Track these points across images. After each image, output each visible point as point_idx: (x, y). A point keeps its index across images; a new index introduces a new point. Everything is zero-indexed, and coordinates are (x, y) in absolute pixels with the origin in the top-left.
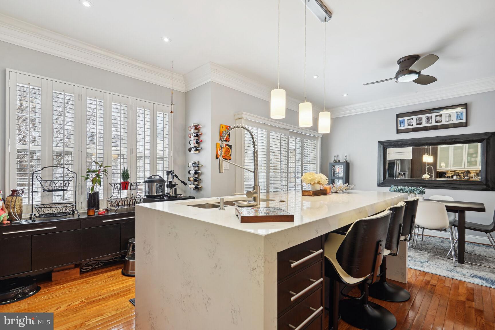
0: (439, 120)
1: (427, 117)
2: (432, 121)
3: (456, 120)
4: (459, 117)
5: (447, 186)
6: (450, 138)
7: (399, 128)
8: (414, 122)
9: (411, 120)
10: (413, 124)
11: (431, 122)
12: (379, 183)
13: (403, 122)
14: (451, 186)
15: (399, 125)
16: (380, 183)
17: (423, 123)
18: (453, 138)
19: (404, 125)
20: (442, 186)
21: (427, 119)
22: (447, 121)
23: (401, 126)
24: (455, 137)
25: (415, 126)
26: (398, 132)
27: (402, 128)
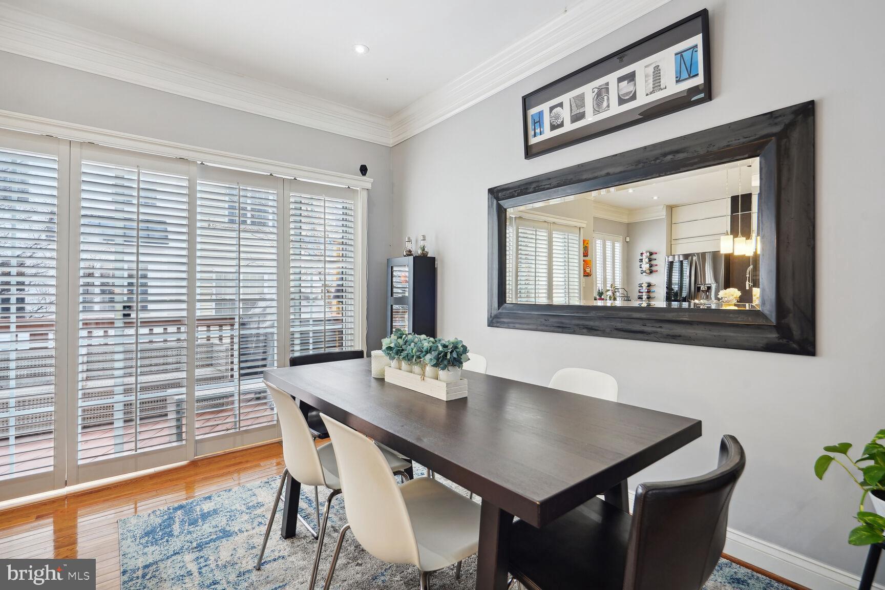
0: (627, 94)
1: (596, 90)
2: (608, 99)
3: (677, 82)
4: (685, 69)
5: (655, 329)
6: (658, 152)
7: (533, 141)
8: (565, 114)
9: (559, 108)
10: (563, 122)
11: (608, 106)
12: (491, 316)
13: (539, 121)
14: (666, 329)
15: (531, 133)
16: (493, 316)
17: (586, 115)
18: (667, 149)
19: (543, 128)
20: (638, 327)
21: (597, 98)
22: (651, 93)
23: (535, 135)
24: (674, 148)
25: (568, 127)
26: (530, 152)
27: (539, 139)
